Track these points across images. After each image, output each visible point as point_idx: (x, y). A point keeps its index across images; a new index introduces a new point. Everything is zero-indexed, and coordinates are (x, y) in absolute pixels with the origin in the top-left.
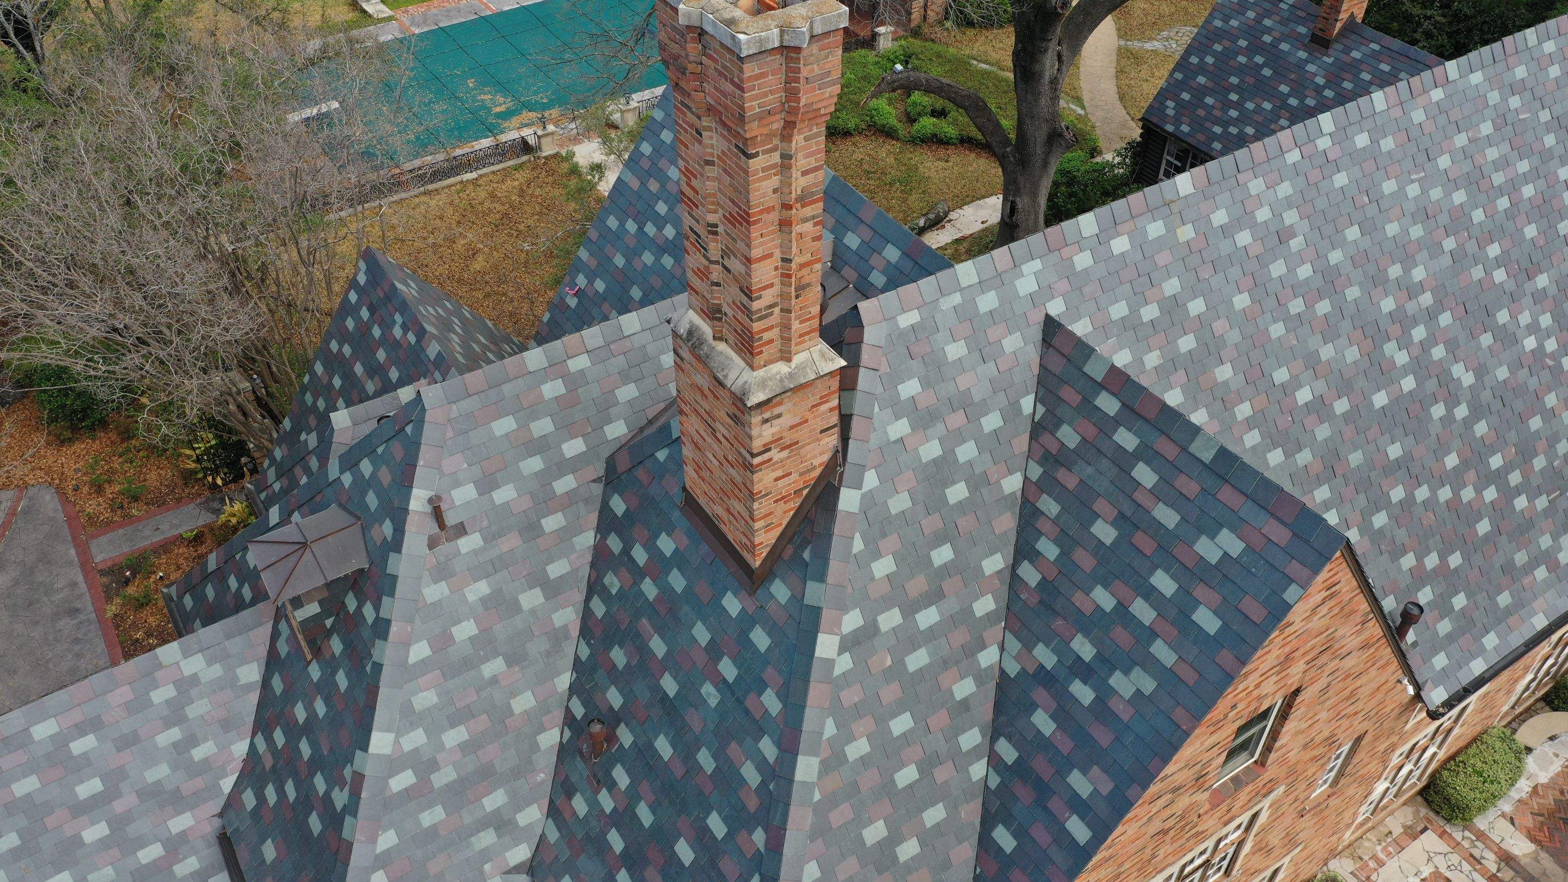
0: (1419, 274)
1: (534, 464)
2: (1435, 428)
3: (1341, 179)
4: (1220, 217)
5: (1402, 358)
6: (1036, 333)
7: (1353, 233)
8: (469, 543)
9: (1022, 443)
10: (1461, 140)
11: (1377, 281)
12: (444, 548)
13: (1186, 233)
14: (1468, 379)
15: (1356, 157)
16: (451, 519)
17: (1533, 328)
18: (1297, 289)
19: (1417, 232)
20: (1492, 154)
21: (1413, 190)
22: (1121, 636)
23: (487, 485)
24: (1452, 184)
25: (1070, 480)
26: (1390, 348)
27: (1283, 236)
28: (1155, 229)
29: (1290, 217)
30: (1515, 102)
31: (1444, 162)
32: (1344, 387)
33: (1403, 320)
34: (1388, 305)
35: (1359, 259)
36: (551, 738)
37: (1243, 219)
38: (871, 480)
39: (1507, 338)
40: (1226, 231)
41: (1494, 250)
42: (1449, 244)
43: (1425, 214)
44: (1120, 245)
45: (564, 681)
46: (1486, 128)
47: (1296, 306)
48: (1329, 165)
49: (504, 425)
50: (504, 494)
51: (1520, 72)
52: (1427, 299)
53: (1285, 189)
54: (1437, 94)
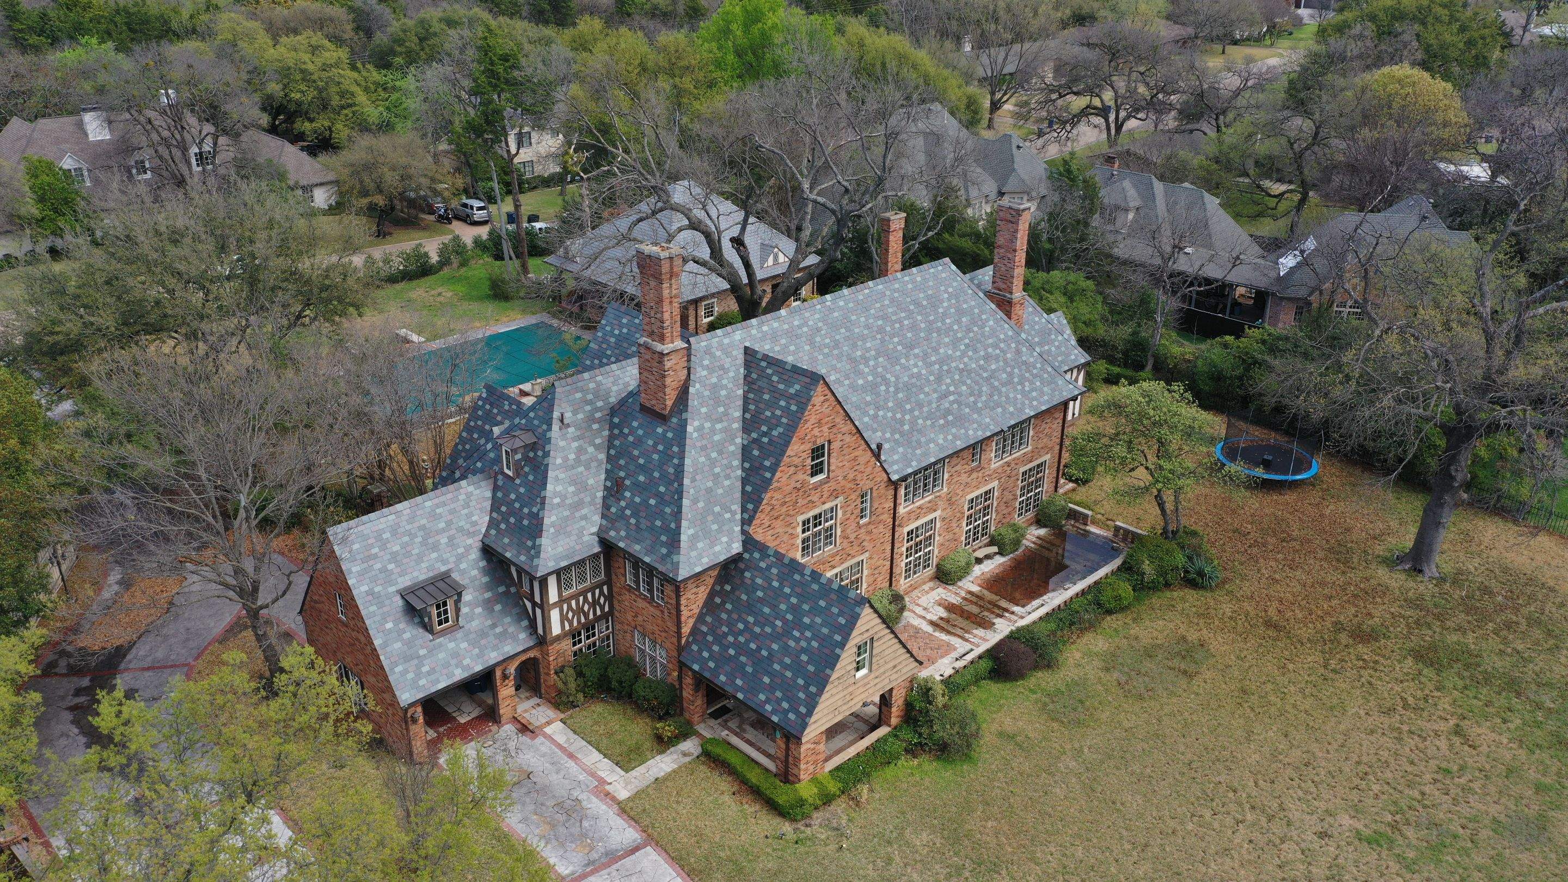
0: (868, 345)
1: (588, 408)
2: (883, 393)
3: (836, 314)
4: (796, 323)
5: (867, 370)
6: (742, 351)
7: (843, 330)
8: (571, 430)
9: (742, 381)
10: (878, 305)
11: (854, 346)
12: (564, 431)
13: (786, 326)
14: (893, 379)
15: (841, 308)
16: (566, 421)
17: (916, 365)
18: (826, 346)
19: (866, 332)
20: (890, 310)
21: (863, 319)
22: (774, 421)
23: (575, 413)
24: (877, 318)
25: (755, 387)
26: (862, 367)
27: (819, 330)
28: (776, 325)
29: (820, 324)
30: (896, 295)
31: (872, 311)
32: (847, 377)
33: (866, 360)
34: (859, 353)
35: (847, 339)
36: (600, 494)
37: (805, 323)
38: (698, 386)
39: (906, 368)
40: (799, 327)
41: (896, 340)
42: (879, 336)
43: (868, 327)
44: (765, 328)
45: (603, 477)
46: (887, 302)
47: (826, 351)
48: (831, 310)
49: (578, 395)
50: (580, 416)
51: (897, 286)
52: (873, 353)
53: (817, 316)
54: (867, 291)
